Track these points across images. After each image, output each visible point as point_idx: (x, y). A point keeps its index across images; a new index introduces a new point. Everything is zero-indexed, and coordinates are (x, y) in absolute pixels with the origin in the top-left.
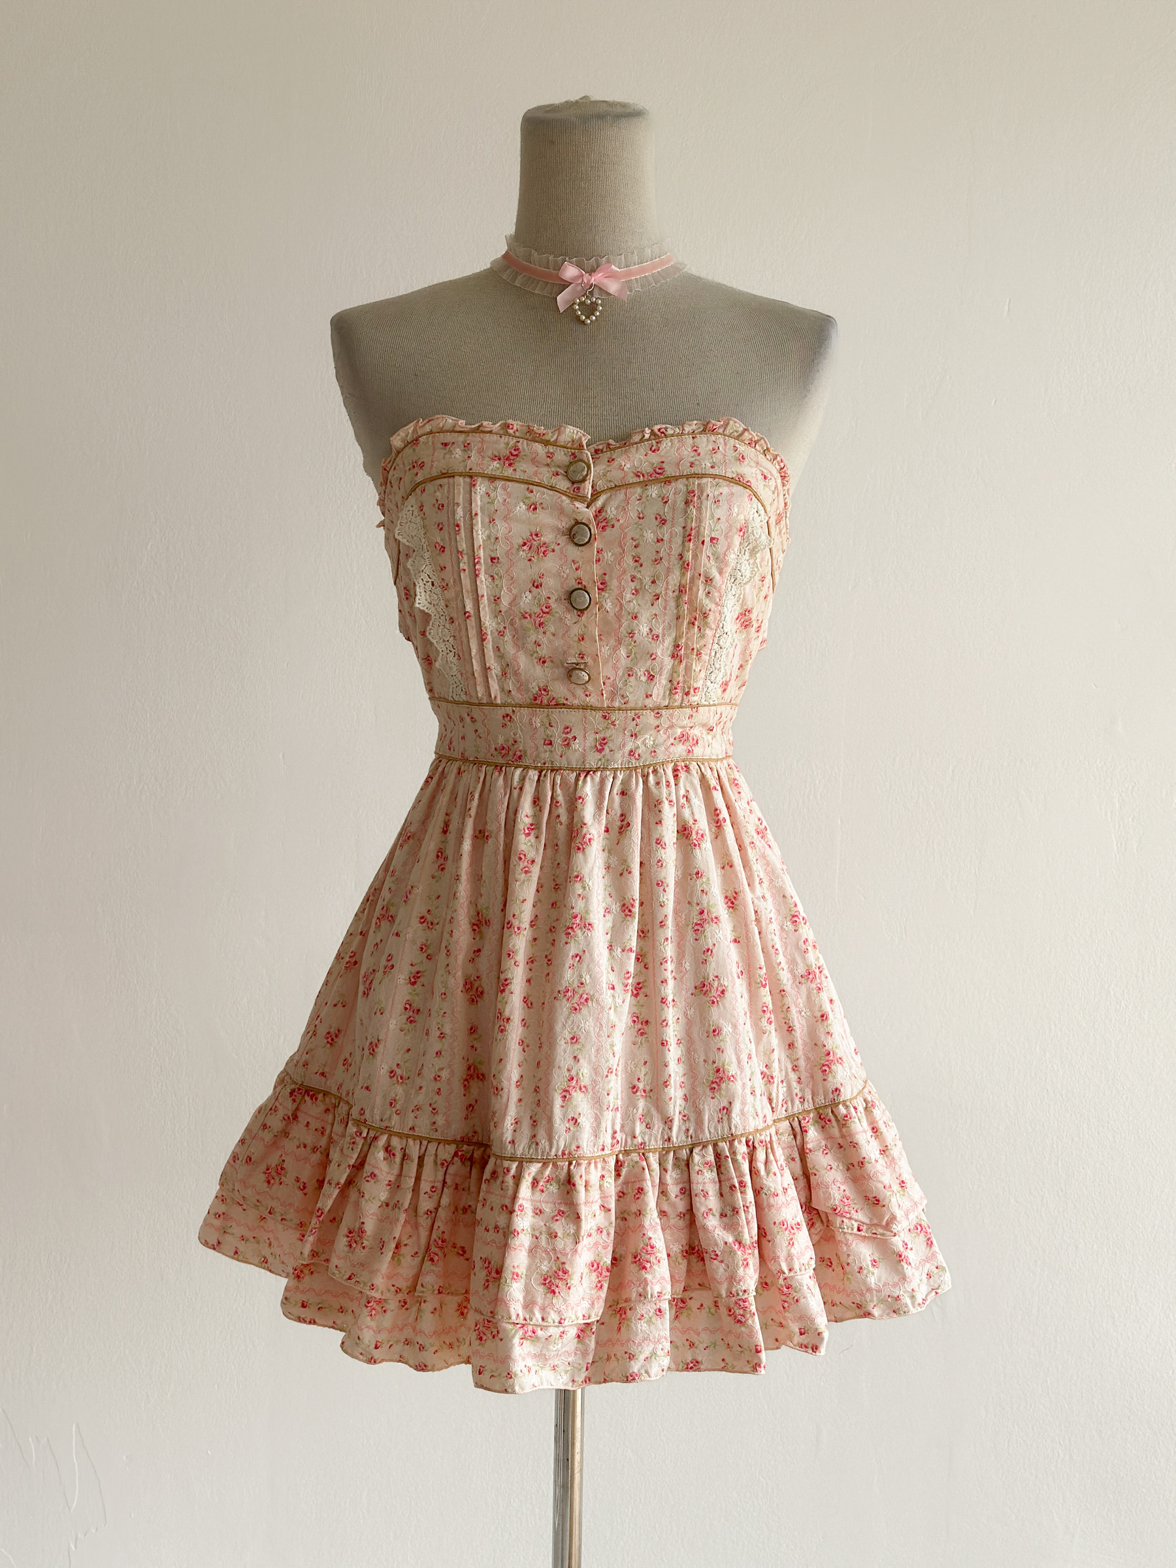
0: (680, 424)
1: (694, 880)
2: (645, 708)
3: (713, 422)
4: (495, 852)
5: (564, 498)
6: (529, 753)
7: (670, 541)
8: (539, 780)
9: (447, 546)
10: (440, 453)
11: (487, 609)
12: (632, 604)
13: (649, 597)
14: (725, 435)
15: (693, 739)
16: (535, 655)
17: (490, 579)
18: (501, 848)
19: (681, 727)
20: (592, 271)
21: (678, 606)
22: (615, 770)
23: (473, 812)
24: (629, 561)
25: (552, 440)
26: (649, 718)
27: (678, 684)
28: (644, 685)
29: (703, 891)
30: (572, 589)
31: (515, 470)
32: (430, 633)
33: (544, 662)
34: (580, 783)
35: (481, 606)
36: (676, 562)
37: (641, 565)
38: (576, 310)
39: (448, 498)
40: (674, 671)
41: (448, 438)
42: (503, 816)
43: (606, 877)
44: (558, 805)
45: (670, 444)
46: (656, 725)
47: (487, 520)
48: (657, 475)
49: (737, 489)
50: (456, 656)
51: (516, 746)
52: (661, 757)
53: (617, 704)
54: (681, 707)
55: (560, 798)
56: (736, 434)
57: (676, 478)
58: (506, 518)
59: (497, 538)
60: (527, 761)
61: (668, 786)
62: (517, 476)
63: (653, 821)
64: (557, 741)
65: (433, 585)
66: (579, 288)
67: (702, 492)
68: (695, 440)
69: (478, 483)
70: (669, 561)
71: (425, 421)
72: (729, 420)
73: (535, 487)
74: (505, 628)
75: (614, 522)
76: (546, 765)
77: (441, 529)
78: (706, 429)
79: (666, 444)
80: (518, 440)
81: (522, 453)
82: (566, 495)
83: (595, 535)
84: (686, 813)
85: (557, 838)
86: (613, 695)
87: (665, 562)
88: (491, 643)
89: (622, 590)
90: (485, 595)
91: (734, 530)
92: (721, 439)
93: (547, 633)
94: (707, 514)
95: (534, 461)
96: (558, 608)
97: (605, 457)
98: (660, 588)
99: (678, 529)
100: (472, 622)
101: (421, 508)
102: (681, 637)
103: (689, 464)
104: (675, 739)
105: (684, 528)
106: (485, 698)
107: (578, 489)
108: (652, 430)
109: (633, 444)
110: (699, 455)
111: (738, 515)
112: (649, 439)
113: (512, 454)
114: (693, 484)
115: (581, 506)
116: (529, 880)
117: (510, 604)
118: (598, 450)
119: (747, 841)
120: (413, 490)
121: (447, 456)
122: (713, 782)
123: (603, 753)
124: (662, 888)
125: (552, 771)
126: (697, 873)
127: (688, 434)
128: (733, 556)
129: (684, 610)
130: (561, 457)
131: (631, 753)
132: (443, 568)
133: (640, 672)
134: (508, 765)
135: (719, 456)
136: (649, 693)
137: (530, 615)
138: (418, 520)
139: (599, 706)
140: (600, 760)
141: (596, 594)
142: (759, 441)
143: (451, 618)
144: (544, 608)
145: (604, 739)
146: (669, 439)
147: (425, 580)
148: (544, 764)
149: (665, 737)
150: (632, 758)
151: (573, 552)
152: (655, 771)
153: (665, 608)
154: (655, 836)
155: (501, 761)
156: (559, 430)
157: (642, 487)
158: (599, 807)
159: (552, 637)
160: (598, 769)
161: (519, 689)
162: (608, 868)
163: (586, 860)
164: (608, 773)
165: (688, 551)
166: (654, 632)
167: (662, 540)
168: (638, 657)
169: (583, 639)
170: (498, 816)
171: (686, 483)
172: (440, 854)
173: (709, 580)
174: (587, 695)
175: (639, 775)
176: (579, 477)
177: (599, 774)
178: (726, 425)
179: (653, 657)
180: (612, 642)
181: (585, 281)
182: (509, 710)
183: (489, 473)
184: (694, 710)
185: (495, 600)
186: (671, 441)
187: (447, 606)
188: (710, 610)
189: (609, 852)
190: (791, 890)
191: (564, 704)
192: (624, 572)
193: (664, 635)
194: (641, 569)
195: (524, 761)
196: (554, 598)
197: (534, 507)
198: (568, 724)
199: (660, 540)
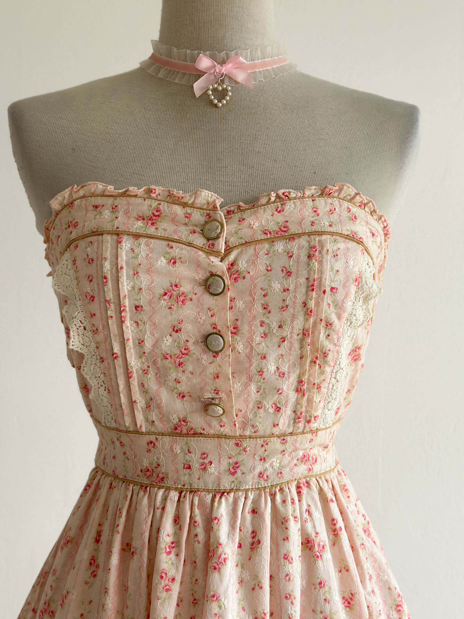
0: (302, 189)
1: (317, 590)
2: (272, 435)
3: (330, 187)
4: (140, 568)
5: (200, 253)
6: (170, 476)
7: (295, 291)
8: (179, 500)
9: (96, 295)
10: (91, 214)
11: (132, 350)
12: (261, 346)
13: (276, 340)
14: (339, 198)
15: (313, 458)
16: (176, 391)
17: (135, 325)
18: (145, 565)
19: (302, 450)
20: (223, 63)
21: (301, 347)
22: (247, 491)
23: (121, 528)
24: (258, 308)
25: (190, 202)
26: (276, 444)
27: (301, 414)
28: (272, 416)
29: (325, 600)
30: (208, 334)
31: (157, 229)
32: (84, 370)
33: (183, 397)
34: (216, 504)
35: (127, 349)
36: (300, 309)
37: (269, 312)
38: (209, 96)
39: (97, 253)
40: (297, 403)
41: (99, 201)
42: (147, 535)
43: (240, 592)
44: (196, 524)
45: (293, 206)
46: (282, 450)
47: (132, 273)
48: (283, 233)
49: (352, 245)
50: (107, 390)
51: (159, 469)
52: (286, 477)
53: (248, 433)
54: (303, 433)
55: (198, 518)
56: (349, 198)
57: (299, 235)
58: (148, 271)
59: (140, 289)
60: (168, 482)
61: (293, 503)
62: (159, 233)
63: (280, 538)
64: (196, 466)
65: (85, 329)
66: (212, 77)
67: (322, 247)
68: (315, 202)
69: (124, 240)
70: (294, 308)
71: (79, 188)
72: (343, 186)
73: (174, 243)
74: (148, 367)
75: (245, 274)
76: (186, 487)
77: (91, 281)
78: (324, 193)
79: (289, 206)
80: (160, 202)
81: (164, 214)
82: (202, 251)
83: (228, 286)
84: (309, 526)
85: (195, 555)
86: (244, 425)
87: (290, 310)
88: (136, 380)
89: (253, 334)
90: (131, 338)
91: (351, 281)
92: (336, 202)
93: (186, 371)
94: (327, 267)
95: (174, 221)
96: (195, 350)
97: (237, 216)
98: (286, 332)
99: (302, 280)
100: (119, 362)
101: (74, 262)
102: (304, 374)
103: (310, 224)
104: (298, 460)
105: (307, 279)
106: (131, 426)
107: (213, 245)
108: (277, 194)
109: (261, 206)
110: (318, 215)
111: (353, 267)
112: (274, 202)
113: (154, 215)
114: (315, 240)
115: (215, 260)
116: (169, 598)
117: (153, 346)
118: (230, 211)
119: (358, 543)
120: (69, 246)
121: (98, 217)
122: (330, 495)
123: (236, 476)
124: (289, 601)
125: (191, 492)
126: (320, 583)
127: (308, 197)
128: (350, 303)
129: (307, 351)
130: (198, 218)
131: (261, 475)
132: (93, 315)
133: (268, 405)
134: (152, 485)
135: (334, 217)
136: (276, 423)
137: (171, 357)
138: (72, 272)
139: (233, 435)
140: (233, 482)
141: (229, 338)
142: (367, 203)
143: (101, 358)
144: (183, 350)
145: (237, 463)
146: (292, 201)
147: (77, 325)
148: (184, 486)
149: (289, 458)
150: (262, 479)
151: (209, 300)
152: (281, 490)
153: (290, 349)
154: (283, 552)
155: (146, 481)
156: (196, 194)
157: (269, 243)
158: (232, 526)
159: (190, 376)
160: (231, 490)
161: (161, 420)
162: (241, 582)
163: (221, 580)
164: (240, 493)
165: (311, 300)
166: (280, 370)
167: (288, 290)
168: (267, 392)
169: (218, 377)
170: (142, 534)
171: (309, 239)
172: (93, 561)
173: (329, 325)
174: (221, 426)
175: (268, 494)
176: (214, 235)
177: (232, 495)
178: (340, 190)
179: (280, 391)
180: (244, 379)
181: (218, 71)
182: (153, 438)
183: (134, 231)
184: (314, 435)
185: (139, 343)
186: (294, 203)
187: (97, 348)
188: (329, 350)
189: (242, 566)
190: (394, 583)
191: (201, 434)
192: (254, 317)
193: (289, 373)
194: (270, 315)
195: (166, 482)
196: (191, 341)
197: (173, 261)
198: (204, 451)
199: (286, 290)
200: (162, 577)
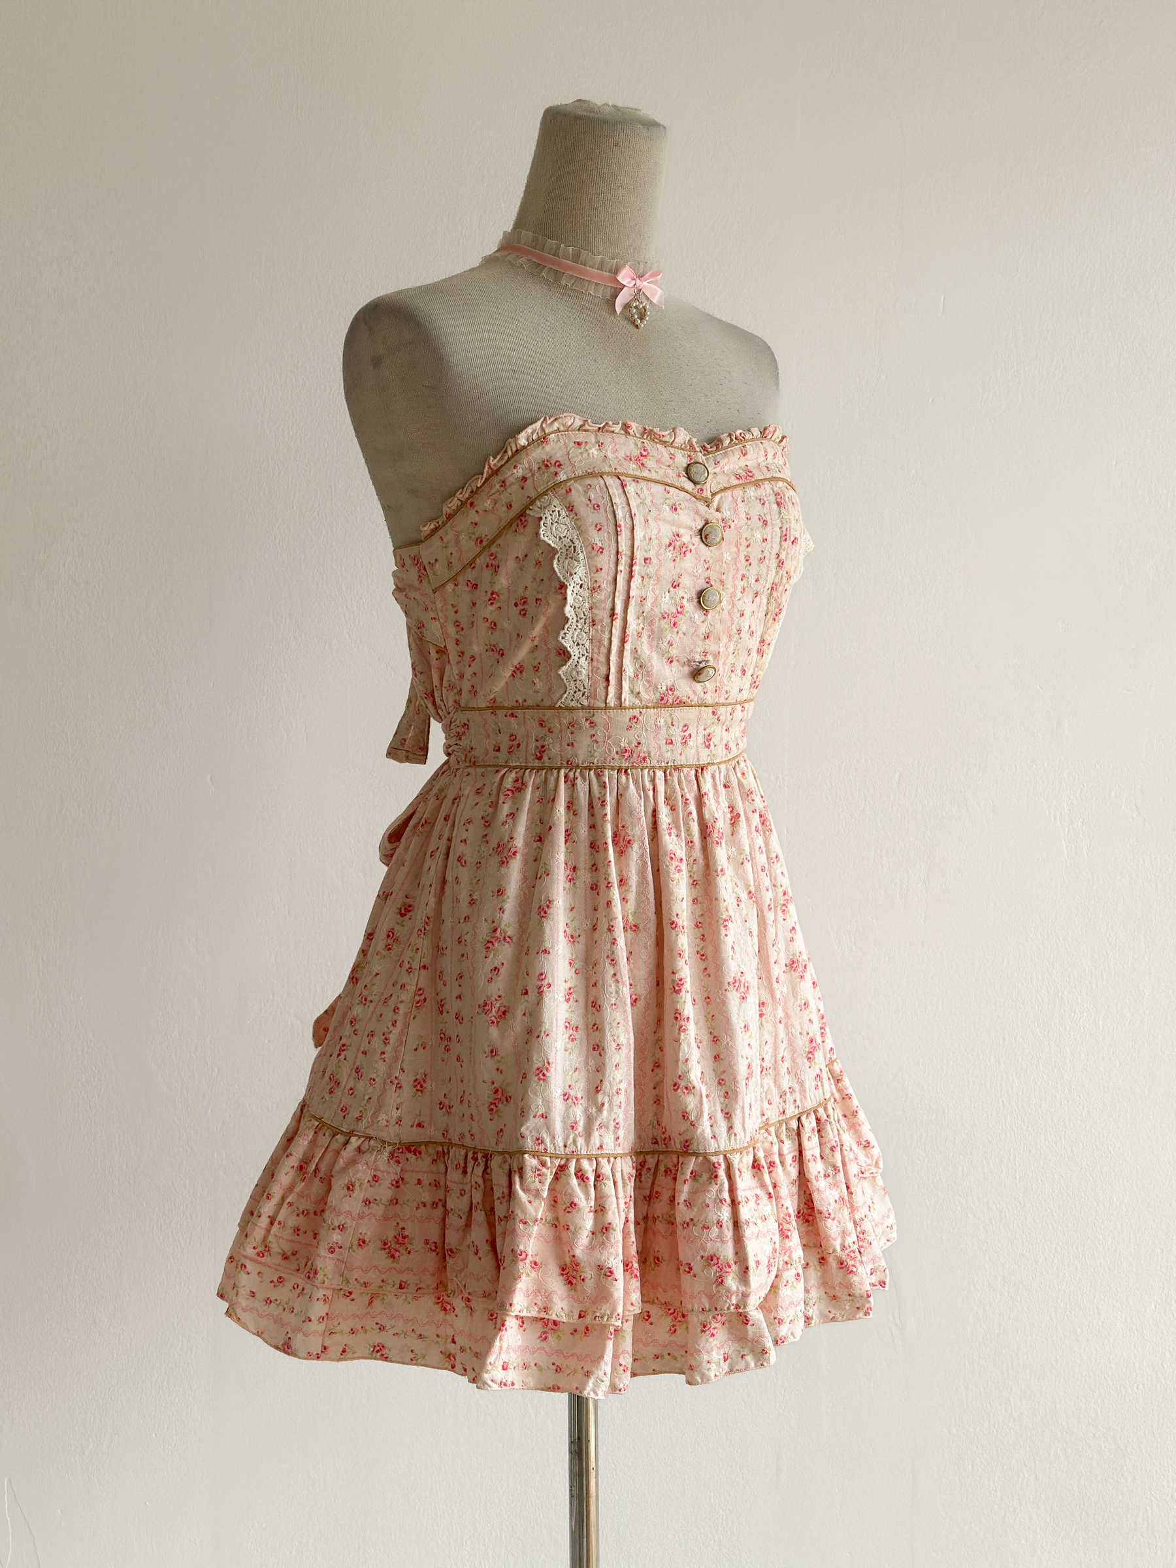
0: (751, 430)
2: (737, 702)
5: (692, 498)
6: (651, 754)
7: (771, 542)
8: (665, 780)
9: (606, 546)
10: (575, 452)
11: (634, 609)
12: (740, 602)
13: (752, 595)
16: (666, 655)
17: (641, 580)
20: (641, 277)
21: (769, 603)
22: (719, 764)
24: (741, 560)
25: (670, 442)
27: (757, 677)
28: (739, 680)
30: (702, 588)
31: (649, 471)
33: (671, 662)
35: (630, 608)
36: (774, 561)
37: (750, 565)
38: (634, 314)
39: (603, 497)
41: (581, 437)
44: (688, 802)
45: (750, 449)
47: (644, 521)
48: (750, 478)
50: (587, 660)
51: (639, 748)
52: (740, 749)
55: (688, 796)
57: (763, 481)
58: (656, 519)
59: (651, 539)
60: (652, 762)
64: (677, 739)
65: (581, 587)
66: (632, 292)
67: (783, 494)
68: (763, 445)
69: (627, 484)
70: (770, 560)
71: (552, 420)
73: (670, 488)
74: (643, 629)
75: (730, 522)
76: (669, 765)
77: (601, 529)
80: (642, 440)
81: (651, 454)
86: (721, 691)
87: (767, 562)
88: (630, 646)
89: (735, 589)
90: (635, 596)
93: (679, 632)
94: (792, 516)
95: (660, 461)
96: (690, 607)
98: (760, 587)
99: (776, 530)
100: (618, 624)
101: (571, 508)
102: (765, 633)
103: (766, 469)
105: (781, 528)
106: (613, 701)
107: (702, 490)
108: (736, 435)
109: (725, 448)
110: (768, 459)
113: (642, 455)
114: (775, 486)
115: (705, 507)
117: (652, 604)
121: (585, 455)
123: (710, 749)
125: (675, 769)
127: (756, 439)
129: (773, 607)
130: (682, 460)
131: (727, 747)
132: (598, 570)
133: (738, 668)
134: (633, 767)
136: (741, 688)
137: (667, 616)
138: (568, 520)
139: (712, 702)
140: (709, 755)
143: (593, 621)
144: (679, 608)
145: (710, 735)
146: (748, 444)
148: (667, 763)
150: (728, 751)
151: (704, 551)
152: (738, 763)
153: (760, 605)
154: (754, 824)
155: (625, 764)
157: (742, 489)
159: (682, 636)
160: (707, 764)
161: (648, 690)
164: (715, 767)
165: (784, 551)
166: (751, 628)
168: (740, 653)
169: (709, 637)
173: (789, 578)
174: (705, 693)
177: (710, 769)
178: (774, 431)
179: (749, 652)
182: (636, 712)
183: (632, 473)
185: (641, 602)
186: (750, 445)
187: (592, 608)
191: (685, 703)
192: (737, 571)
194: (750, 568)
195: (649, 761)
196: (686, 597)
197: (674, 508)
198: (686, 722)
199: (765, 540)
200: (672, 858)
